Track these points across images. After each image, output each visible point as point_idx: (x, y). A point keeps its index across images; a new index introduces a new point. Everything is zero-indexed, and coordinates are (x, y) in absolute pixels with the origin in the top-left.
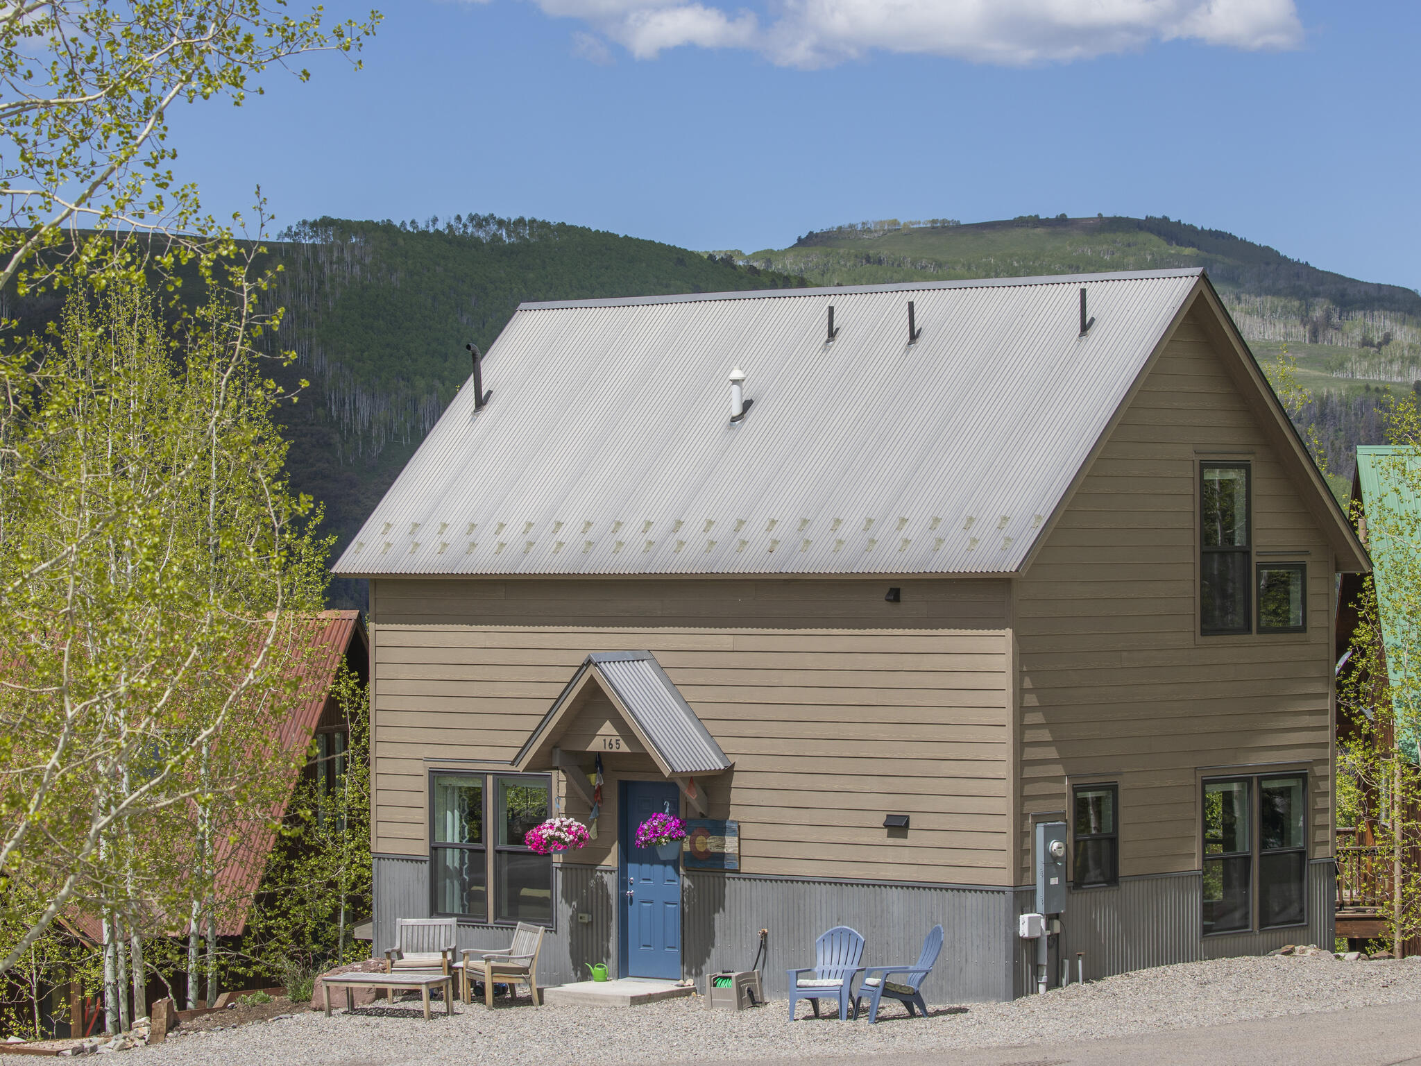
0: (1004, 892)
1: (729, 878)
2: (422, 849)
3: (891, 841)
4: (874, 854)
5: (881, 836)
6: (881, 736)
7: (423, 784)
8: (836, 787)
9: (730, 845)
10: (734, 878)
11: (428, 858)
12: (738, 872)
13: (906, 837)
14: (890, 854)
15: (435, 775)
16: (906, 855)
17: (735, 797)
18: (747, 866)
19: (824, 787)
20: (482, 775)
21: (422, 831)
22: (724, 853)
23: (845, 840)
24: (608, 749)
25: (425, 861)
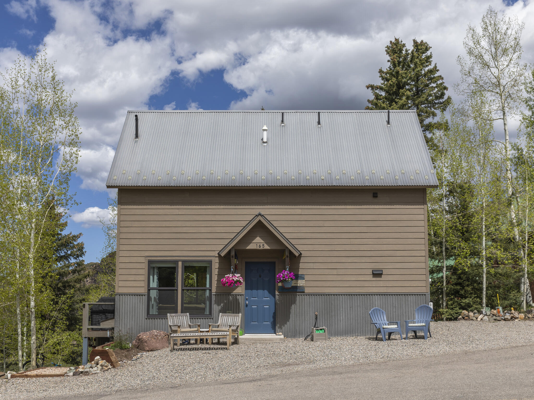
0: (425, 295)
1: (299, 295)
2: (143, 290)
3: (374, 279)
4: (366, 284)
5: (371, 278)
6: (370, 243)
7: (145, 266)
8: (349, 261)
9: (301, 283)
10: (301, 295)
11: (147, 294)
12: (304, 292)
13: (381, 277)
14: (374, 284)
15: (150, 262)
16: (382, 284)
17: (301, 265)
18: (307, 290)
19: (344, 261)
20: (176, 262)
21: (144, 284)
22: (297, 286)
23: (354, 279)
24: (258, 248)
25: (145, 295)
